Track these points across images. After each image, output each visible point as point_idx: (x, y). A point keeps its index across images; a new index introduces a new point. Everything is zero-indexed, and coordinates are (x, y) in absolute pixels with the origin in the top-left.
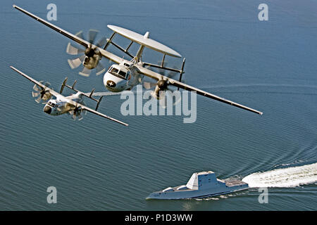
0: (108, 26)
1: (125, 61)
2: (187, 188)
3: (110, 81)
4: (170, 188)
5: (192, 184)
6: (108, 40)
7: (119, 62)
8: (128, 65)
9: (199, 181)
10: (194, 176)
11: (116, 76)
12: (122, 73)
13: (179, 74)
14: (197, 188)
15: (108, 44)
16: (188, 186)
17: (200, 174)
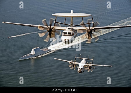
0: (53, 15)
1: (68, 28)
2: (31, 54)
3: (65, 39)
4: (26, 55)
5: (33, 52)
6: (54, 22)
7: (65, 29)
8: (70, 29)
9: (35, 51)
10: (33, 50)
11: (67, 36)
12: (69, 33)
13: (92, 24)
14: (35, 54)
15: (55, 23)
16: (31, 53)
17: (34, 48)
